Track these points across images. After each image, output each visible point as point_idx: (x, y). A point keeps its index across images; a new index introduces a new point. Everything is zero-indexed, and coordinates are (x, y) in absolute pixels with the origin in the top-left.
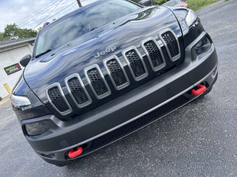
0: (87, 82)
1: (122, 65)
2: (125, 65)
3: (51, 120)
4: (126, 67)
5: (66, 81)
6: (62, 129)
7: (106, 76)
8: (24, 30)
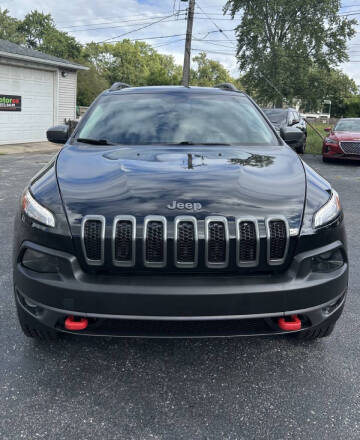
0: (142, 235)
1: (198, 236)
2: (202, 237)
3: (69, 262)
4: (202, 241)
5: (116, 221)
6: (78, 282)
7: (170, 241)
8: (61, 34)
